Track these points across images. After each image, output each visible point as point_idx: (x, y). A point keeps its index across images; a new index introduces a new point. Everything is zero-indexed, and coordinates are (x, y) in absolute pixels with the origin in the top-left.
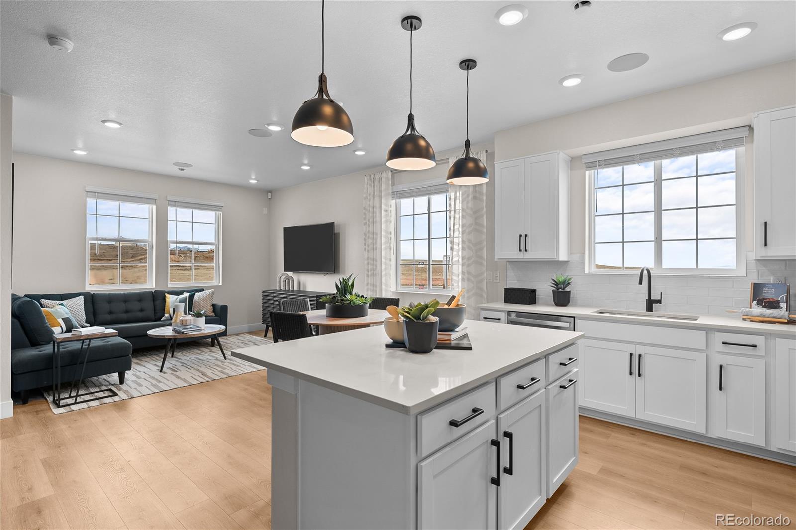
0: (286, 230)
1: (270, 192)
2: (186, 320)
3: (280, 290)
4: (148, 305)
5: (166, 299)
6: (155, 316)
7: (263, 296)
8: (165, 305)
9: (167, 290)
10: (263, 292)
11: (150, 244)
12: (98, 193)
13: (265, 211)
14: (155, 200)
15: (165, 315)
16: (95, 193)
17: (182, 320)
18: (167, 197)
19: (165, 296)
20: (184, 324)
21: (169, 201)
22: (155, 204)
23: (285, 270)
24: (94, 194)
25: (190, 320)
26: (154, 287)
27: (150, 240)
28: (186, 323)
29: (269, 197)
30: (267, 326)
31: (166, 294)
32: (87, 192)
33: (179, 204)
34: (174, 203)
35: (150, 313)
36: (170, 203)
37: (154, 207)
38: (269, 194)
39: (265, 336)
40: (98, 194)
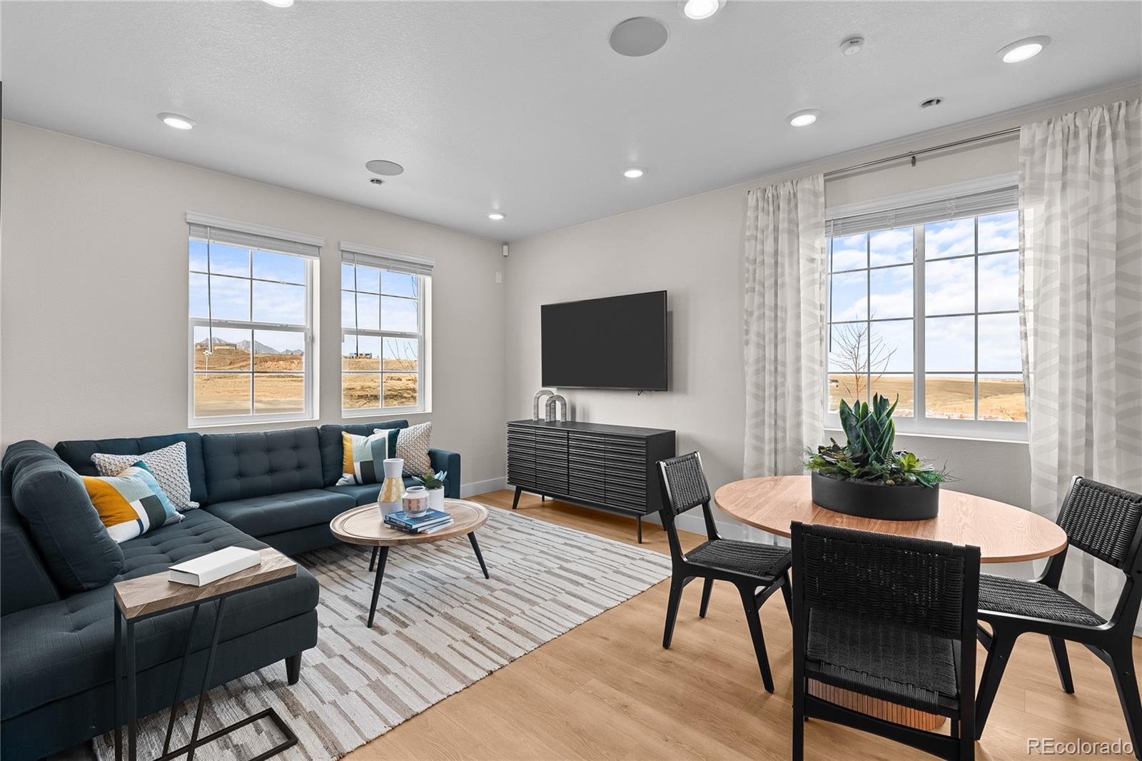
0: (545, 309)
1: (506, 243)
2: (418, 501)
3: (539, 421)
4: (311, 455)
5: (345, 442)
6: (324, 477)
7: (510, 432)
8: (342, 453)
9: (343, 424)
10: (510, 425)
11: (309, 334)
12: (211, 227)
13: (499, 278)
14: (319, 247)
15: (344, 475)
16: (206, 227)
17: (410, 501)
18: (339, 244)
19: (341, 437)
20: (414, 508)
21: (342, 251)
22: (318, 255)
23: (546, 383)
24: (203, 229)
25: (426, 499)
26: (317, 417)
27: (308, 327)
28: (418, 507)
29: (505, 254)
30: (517, 487)
31: (343, 433)
32: (190, 224)
33: (360, 258)
34: (350, 256)
35: (314, 472)
36: (345, 255)
37: (317, 262)
38: (505, 248)
39: (515, 507)
40: (213, 231)
